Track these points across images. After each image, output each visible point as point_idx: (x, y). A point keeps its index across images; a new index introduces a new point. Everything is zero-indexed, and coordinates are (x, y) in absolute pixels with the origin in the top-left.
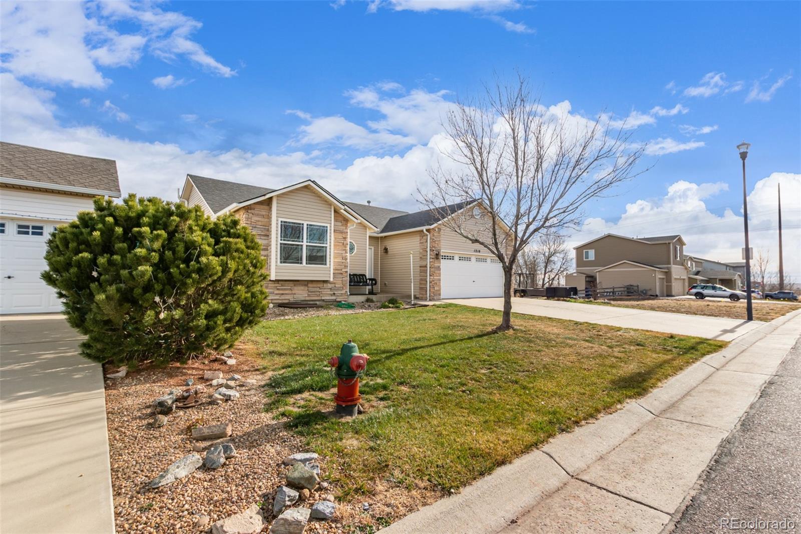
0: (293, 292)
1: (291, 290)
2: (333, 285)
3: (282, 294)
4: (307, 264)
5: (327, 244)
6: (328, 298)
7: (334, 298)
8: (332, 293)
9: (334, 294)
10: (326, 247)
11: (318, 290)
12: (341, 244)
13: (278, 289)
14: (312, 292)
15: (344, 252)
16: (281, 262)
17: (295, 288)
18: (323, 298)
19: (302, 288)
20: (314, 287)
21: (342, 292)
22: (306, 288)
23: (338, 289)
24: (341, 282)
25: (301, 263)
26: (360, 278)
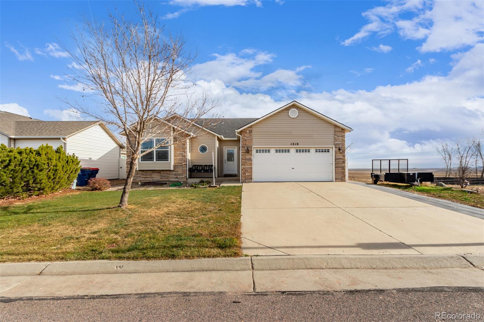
0: (152, 176)
1: (150, 175)
2: (176, 173)
3: (146, 177)
4: (156, 161)
5: (168, 149)
6: (173, 180)
7: (177, 180)
8: (176, 177)
9: (177, 178)
10: (168, 151)
11: (167, 175)
12: (181, 148)
13: (143, 175)
14: (163, 176)
15: (184, 152)
16: (142, 161)
17: (153, 174)
18: (170, 180)
19: (157, 174)
20: (164, 174)
21: (182, 176)
22: (159, 174)
23: (180, 175)
24: (182, 170)
25: (153, 161)
26: (209, 168)
